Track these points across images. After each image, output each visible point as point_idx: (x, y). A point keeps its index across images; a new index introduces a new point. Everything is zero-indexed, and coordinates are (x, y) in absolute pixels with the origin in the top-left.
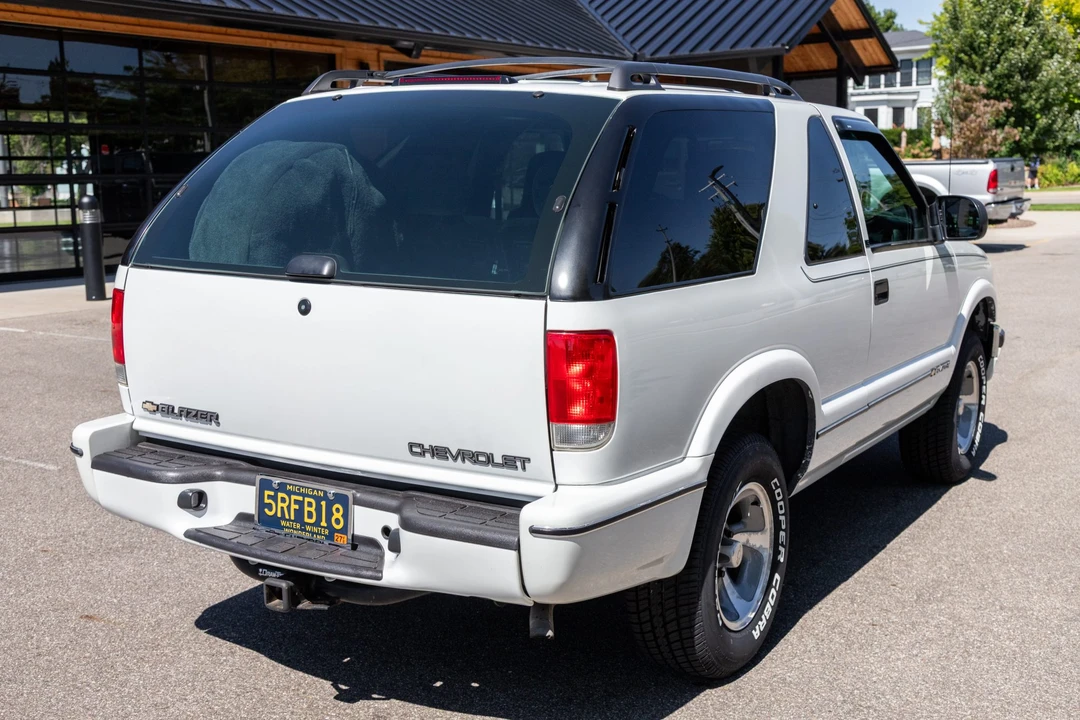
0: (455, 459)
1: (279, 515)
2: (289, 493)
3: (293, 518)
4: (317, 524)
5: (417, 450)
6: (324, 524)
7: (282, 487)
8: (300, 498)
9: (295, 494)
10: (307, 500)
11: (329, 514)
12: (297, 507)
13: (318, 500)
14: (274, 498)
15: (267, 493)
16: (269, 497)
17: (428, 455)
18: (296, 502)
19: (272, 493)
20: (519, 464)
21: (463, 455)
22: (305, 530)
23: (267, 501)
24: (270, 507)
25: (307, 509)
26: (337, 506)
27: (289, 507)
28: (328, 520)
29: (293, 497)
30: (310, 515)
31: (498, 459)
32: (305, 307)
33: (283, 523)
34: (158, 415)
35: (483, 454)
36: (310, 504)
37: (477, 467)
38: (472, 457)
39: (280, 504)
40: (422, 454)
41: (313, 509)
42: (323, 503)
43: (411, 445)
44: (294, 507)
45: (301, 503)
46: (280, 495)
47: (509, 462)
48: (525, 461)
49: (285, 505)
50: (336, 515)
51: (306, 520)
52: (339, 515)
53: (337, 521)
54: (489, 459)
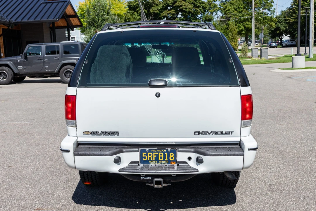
0: (209, 134)
1: (149, 160)
2: (152, 153)
3: (154, 160)
4: (164, 160)
5: (197, 133)
6: (166, 159)
7: (150, 151)
8: (157, 153)
9: (155, 152)
10: (159, 153)
11: (169, 156)
12: (156, 156)
13: (164, 153)
14: (147, 155)
15: (143, 153)
16: (144, 155)
17: (200, 135)
18: (155, 155)
19: (146, 153)
20: (230, 133)
21: (212, 133)
22: (159, 163)
25: (160, 156)
26: (172, 153)
27: (152, 157)
28: (168, 158)
29: (154, 153)
30: (161, 158)
31: (224, 132)
32: (158, 95)
33: (150, 162)
34: (91, 136)
35: (218, 132)
37: (217, 136)
39: (149, 156)
41: (162, 156)
42: (166, 154)
43: (195, 132)
44: (154, 156)
45: (157, 155)
46: (149, 153)
47: (227, 133)
48: (232, 132)
49: (151, 156)
50: (171, 156)
51: (159, 159)
52: (173, 156)
53: (172, 158)
54: (221, 133)
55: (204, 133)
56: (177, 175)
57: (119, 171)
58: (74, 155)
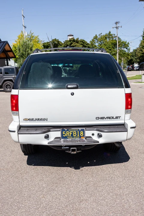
0: (105, 119)
1: (67, 136)
2: (69, 131)
3: (70, 136)
4: (77, 136)
5: (98, 118)
6: (78, 135)
7: (68, 130)
9: (71, 131)
10: (74, 132)
13: (77, 131)
14: (66, 133)
16: (64, 133)
17: (100, 119)
18: (71, 133)
19: (65, 132)
20: (118, 118)
22: (74, 138)
23: (63, 134)
24: (64, 135)
25: (74, 133)
26: (82, 131)
27: (69, 134)
28: (79, 134)
29: (70, 132)
30: (75, 134)
31: (114, 117)
33: (68, 137)
34: (29, 121)
35: (111, 117)
37: (110, 120)
38: (109, 118)
39: (67, 134)
40: (99, 119)
41: (75, 133)
43: (96, 118)
46: (67, 132)
47: (117, 118)
49: (68, 134)
50: (81, 133)
51: (74, 135)
52: (82, 133)
53: (82, 134)
54: (113, 118)
55: (102, 118)
56: (85, 145)
57: (48, 144)
58: (18, 134)
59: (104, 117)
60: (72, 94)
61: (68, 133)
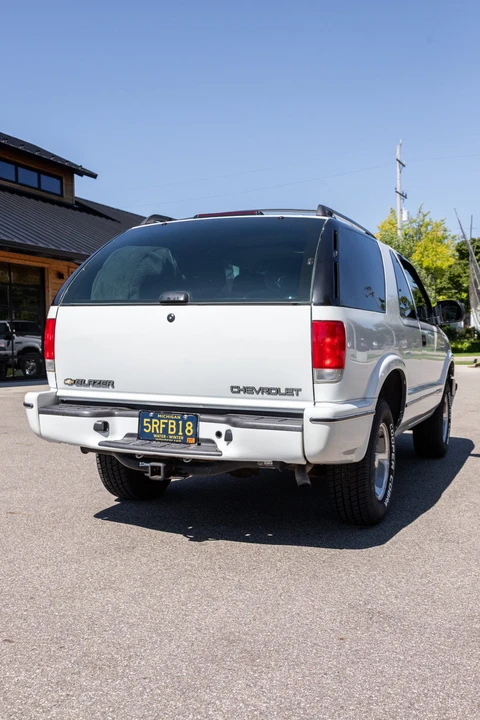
0: (258, 393)
1: (153, 431)
2: (159, 419)
3: (161, 432)
4: (177, 434)
5: (236, 390)
6: (180, 433)
7: (155, 417)
8: (167, 421)
9: (163, 419)
10: (170, 421)
11: (184, 428)
12: (164, 426)
13: (177, 421)
14: (150, 423)
15: (145, 420)
16: (147, 422)
17: (242, 392)
18: (164, 423)
19: (149, 420)
20: (295, 392)
21: (262, 390)
22: (169, 438)
23: (145, 424)
24: (147, 428)
25: (170, 426)
26: (190, 423)
27: (159, 427)
28: (183, 431)
29: (162, 421)
30: (172, 429)
31: (283, 391)
33: (155, 435)
34: (74, 386)
36: (172, 424)
37: (270, 396)
38: (269, 391)
39: (154, 426)
40: (239, 392)
41: (174, 426)
42: (180, 422)
43: (232, 388)
44: (162, 426)
45: (167, 424)
46: (154, 420)
47: (290, 392)
48: (298, 390)
49: (156, 426)
50: (188, 428)
51: (170, 432)
52: (190, 428)
53: (189, 431)
54: (278, 391)
55: (248, 390)
57: (100, 444)
58: (40, 412)
59: (253, 388)
60: (171, 319)
61: (156, 423)
